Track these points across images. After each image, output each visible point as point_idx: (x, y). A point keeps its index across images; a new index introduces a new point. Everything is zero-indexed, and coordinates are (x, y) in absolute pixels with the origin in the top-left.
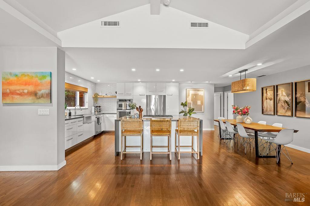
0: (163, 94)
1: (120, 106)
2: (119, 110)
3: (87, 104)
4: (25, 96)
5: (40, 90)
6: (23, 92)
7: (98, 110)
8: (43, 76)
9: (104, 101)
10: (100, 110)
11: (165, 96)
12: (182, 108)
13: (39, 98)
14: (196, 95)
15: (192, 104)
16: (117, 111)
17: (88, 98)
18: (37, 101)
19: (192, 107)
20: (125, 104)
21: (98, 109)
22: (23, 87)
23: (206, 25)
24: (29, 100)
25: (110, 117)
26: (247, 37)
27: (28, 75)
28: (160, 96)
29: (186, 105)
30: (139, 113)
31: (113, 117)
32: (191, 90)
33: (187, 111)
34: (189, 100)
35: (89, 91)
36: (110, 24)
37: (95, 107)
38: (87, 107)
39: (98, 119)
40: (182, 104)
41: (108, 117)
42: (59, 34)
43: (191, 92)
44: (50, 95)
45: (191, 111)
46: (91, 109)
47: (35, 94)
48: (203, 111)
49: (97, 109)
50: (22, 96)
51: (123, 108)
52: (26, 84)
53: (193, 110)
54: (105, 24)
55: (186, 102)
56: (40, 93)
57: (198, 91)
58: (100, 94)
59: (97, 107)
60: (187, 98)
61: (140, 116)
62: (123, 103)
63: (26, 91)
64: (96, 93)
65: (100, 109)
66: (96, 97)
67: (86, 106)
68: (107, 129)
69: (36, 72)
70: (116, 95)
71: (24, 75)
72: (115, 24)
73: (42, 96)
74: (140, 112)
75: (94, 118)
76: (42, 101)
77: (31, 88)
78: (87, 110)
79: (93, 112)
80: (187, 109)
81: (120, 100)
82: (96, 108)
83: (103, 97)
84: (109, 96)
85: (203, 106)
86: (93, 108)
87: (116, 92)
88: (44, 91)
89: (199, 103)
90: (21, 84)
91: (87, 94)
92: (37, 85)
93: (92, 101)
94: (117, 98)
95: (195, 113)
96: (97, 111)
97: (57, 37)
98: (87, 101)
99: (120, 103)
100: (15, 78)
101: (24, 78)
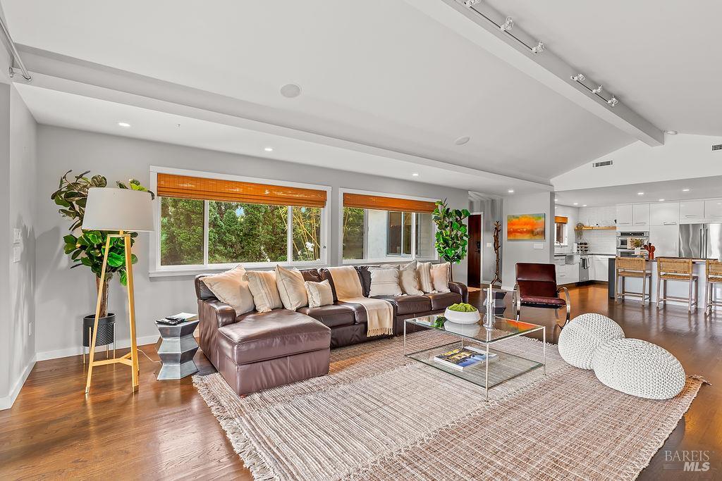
1: (624, 243)
2: (619, 250)
3: (566, 239)
4: (525, 234)
5: (536, 229)
6: (523, 231)
7: (583, 249)
8: (539, 216)
9: (592, 236)
10: (587, 249)
13: (535, 235)
16: (617, 251)
17: (568, 230)
18: (533, 238)
20: (632, 240)
21: (584, 247)
22: (522, 227)
24: (527, 236)
27: (527, 217)
35: (570, 221)
36: (602, 164)
37: (578, 244)
38: (566, 244)
39: (584, 260)
42: (551, 180)
44: (543, 233)
47: (532, 232)
49: (582, 247)
50: (522, 233)
51: (628, 246)
52: (526, 224)
54: (597, 165)
56: (536, 231)
58: (587, 225)
61: (650, 256)
62: (629, 239)
63: (525, 230)
64: (580, 223)
65: (586, 247)
66: (579, 230)
67: (565, 242)
68: (598, 279)
69: (533, 214)
70: (616, 225)
71: (523, 216)
72: (608, 163)
73: (538, 234)
74: (650, 252)
75: (577, 259)
76: (537, 237)
77: (528, 227)
78: (567, 247)
79: (575, 251)
81: (623, 234)
83: (591, 228)
84: (602, 226)
86: (575, 245)
87: (615, 221)
88: (539, 229)
90: (521, 224)
91: (566, 225)
92: (533, 224)
93: (574, 234)
94: (618, 230)
96: (582, 251)
97: (549, 184)
98: (567, 235)
99: (623, 238)
100: (517, 220)
101: (524, 220)
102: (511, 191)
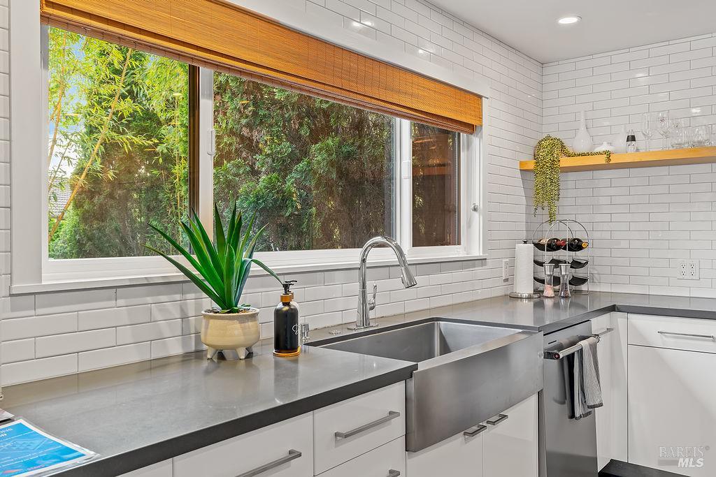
3: (477, 219)
7: (565, 272)
9: (603, 200)
10: (580, 273)
21: (565, 264)
25: (670, 342)
35: (493, 117)
37: (539, 246)
38: (477, 252)
41: (658, 340)
46: (512, 265)
49: (556, 263)
58: (579, 143)
59: (553, 246)
64: (548, 138)
65: (576, 264)
66: (546, 170)
67: (470, 239)
78: (479, 271)
79: (525, 287)
82: (547, 256)
83: (601, 160)
84: (652, 146)
86: (526, 253)
91: (475, 140)
93: (517, 195)
96: (556, 280)
98: (477, 200)
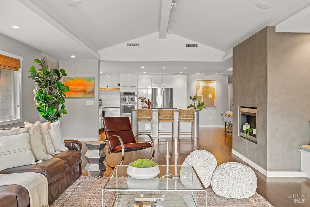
0: (170, 87)
1: (124, 99)
4: (78, 93)
5: (88, 89)
6: (77, 90)
8: (90, 79)
11: (172, 89)
12: (191, 102)
13: (87, 94)
14: (207, 87)
15: (202, 97)
16: (121, 105)
18: (86, 96)
19: (202, 101)
20: (129, 97)
22: (76, 87)
23: (196, 46)
24: (81, 95)
26: (224, 53)
27: (80, 79)
28: (167, 89)
29: (195, 99)
30: (147, 106)
31: (116, 111)
32: (201, 82)
33: (196, 106)
34: (199, 93)
36: (133, 45)
39: (103, 112)
40: (191, 98)
41: (111, 111)
42: (100, 52)
43: (202, 84)
44: (93, 92)
45: (200, 105)
47: (84, 91)
48: (215, 106)
50: (76, 92)
51: (127, 102)
52: (79, 85)
53: (203, 104)
54: (130, 45)
55: (195, 96)
56: (88, 91)
57: (209, 82)
60: (197, 91)
61: (149, 108)
62: (127, 97)
63: (79, 89)
69: (85, 77)
70: (120, 87)
71: (77, 78)
72: (136, 45)
73: (89, 93)
76: (89, 96)
77: (82, 88)
80: (196, 103)
81: (125, 94)
83: (104, 89)
84: (110, 88)
85: (215, 100)
87: (119, 85)
88: (90, 89)
89: (210, 96)
92: (85, 85)
94: (121, 91)
95: (205, 108)
97: (98, 54)
99: (124, 96)
100: (72, 81)
101: (78, 81)
102: (73, 57)
